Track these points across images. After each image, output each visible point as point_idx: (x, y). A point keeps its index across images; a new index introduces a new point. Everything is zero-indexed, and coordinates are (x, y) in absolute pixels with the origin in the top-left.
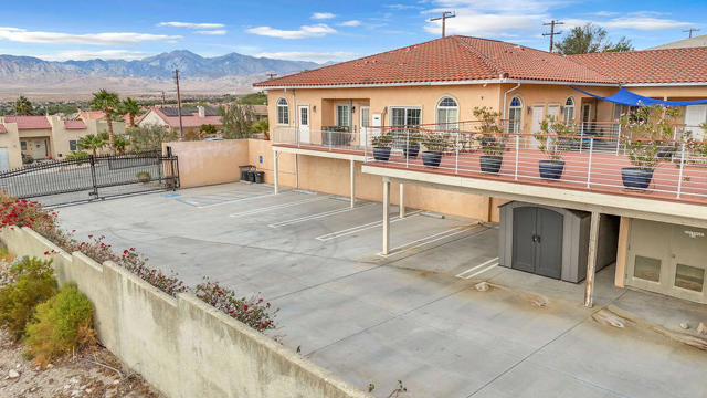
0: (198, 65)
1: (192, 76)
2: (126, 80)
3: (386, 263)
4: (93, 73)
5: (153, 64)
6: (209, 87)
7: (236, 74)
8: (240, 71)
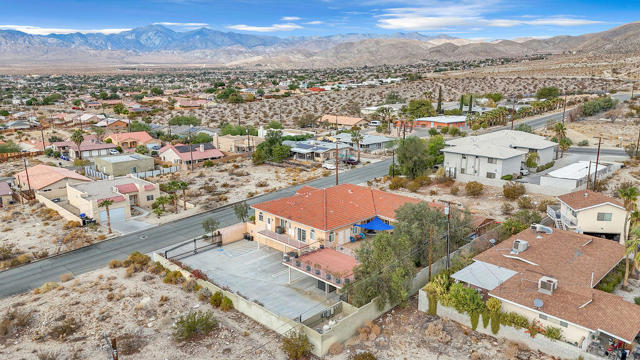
0: (170, 39)
1: (165, 49)
2: (105, 53)
3: (289, 286)
4: (73, 46)
5: (129, 37)
6: (180, 59)
7: (206, 47)
8: (209, 44)
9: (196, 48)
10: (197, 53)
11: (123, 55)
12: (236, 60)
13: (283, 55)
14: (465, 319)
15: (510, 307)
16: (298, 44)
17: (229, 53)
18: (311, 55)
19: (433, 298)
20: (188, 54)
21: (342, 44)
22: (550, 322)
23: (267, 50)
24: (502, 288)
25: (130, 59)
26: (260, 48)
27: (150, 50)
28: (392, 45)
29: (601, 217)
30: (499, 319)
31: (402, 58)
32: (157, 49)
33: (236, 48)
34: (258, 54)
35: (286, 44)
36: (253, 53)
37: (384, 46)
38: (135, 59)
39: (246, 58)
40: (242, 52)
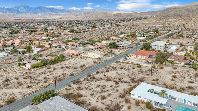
0: (29, 10)
2: (7, 14)
5: (15, 9)
7: (42, 12)
8: (43, 11)
9: (38, 13)
10: (39, 14)
11: (13, 15)
12: (52, 17)
13: (68, 15)
14: (170, 64)
15: (175, 62)
16: (72, 12)
17: (50, 14)
18: (77, 16)
19: (166, 62)
20: (35, 15)
21: (86, 12)
22: (180, 63)
23: (62, 14)
24: (174, 60)
25: (16, 16)
26: (60, 13)
27: (23, 13)
28: (102, 13)
29: (181, 53)
30: (174, 63)
31: (106, 17)
32: (25, 13)
33: (52, 13)
34: (59, 15)
35: (68, 12)
36: (57, 14)
37: (99, 13)
38: (18, 16)
39: (55, 16)
40: (54, 14)
